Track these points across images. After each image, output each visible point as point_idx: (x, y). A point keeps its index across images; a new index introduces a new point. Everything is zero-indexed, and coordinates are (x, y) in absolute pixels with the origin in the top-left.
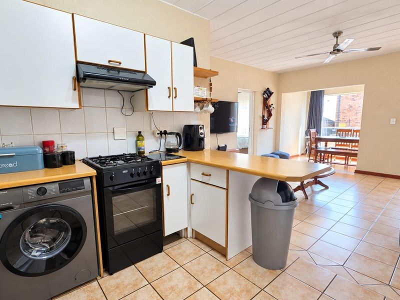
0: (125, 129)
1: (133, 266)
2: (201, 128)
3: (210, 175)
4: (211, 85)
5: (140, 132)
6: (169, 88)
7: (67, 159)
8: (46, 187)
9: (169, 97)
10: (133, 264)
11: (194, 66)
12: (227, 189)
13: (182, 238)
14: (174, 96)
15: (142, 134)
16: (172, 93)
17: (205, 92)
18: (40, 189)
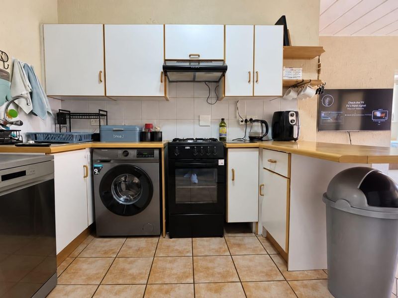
0: (210, 116)
1: (191, 239)
2: (292, 115)
3: (275, 162)
4: (319, 66)
5: (223, 119)
6: (249, 73)
7: (156, 136)
8: (129, 151)
9: (249, 81)
10: (192, 237)
11: (284, 45)
12: (289, 179)
13: (252, 232)
14: (255, 80)
15: (225, 121)
16: (254, 77)
17: (301, 73)
18: (124, 152)
